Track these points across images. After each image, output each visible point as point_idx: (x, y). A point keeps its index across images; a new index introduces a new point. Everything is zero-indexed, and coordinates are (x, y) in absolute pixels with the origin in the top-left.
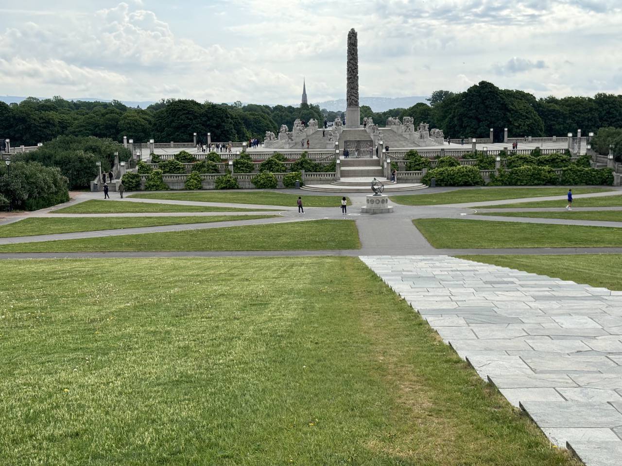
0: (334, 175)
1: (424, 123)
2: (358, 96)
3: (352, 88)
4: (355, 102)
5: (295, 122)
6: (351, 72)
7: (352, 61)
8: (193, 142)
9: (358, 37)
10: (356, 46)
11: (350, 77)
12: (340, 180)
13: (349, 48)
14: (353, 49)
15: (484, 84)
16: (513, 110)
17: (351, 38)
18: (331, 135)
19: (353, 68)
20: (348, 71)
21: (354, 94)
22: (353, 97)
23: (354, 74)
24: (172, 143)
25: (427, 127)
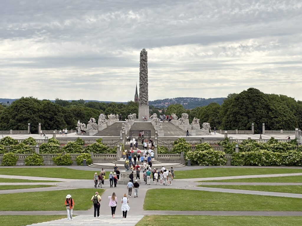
0: (115, 155)
1: (196, 118)
2: (148, 98)
3: (143, 92)
4: (145, 102)
5: (100, 116)
6: (142, 80)
7: (143, 72)
8: (27, 130)
9: (148, 55)
10: (146, 61)
11: (141, 83)
12: (119, 160)
13: (141, 63)
14: (144, 63)
15: (251, 91)
16: (273, 110)
17: (142, 55)
18: (124, 126)
19: (144, 77)
20: (140, 79)
21: (145, 97)
22: (143, 98)
23: (145, 81)
24: (11, 131)
25: (198, 121)
